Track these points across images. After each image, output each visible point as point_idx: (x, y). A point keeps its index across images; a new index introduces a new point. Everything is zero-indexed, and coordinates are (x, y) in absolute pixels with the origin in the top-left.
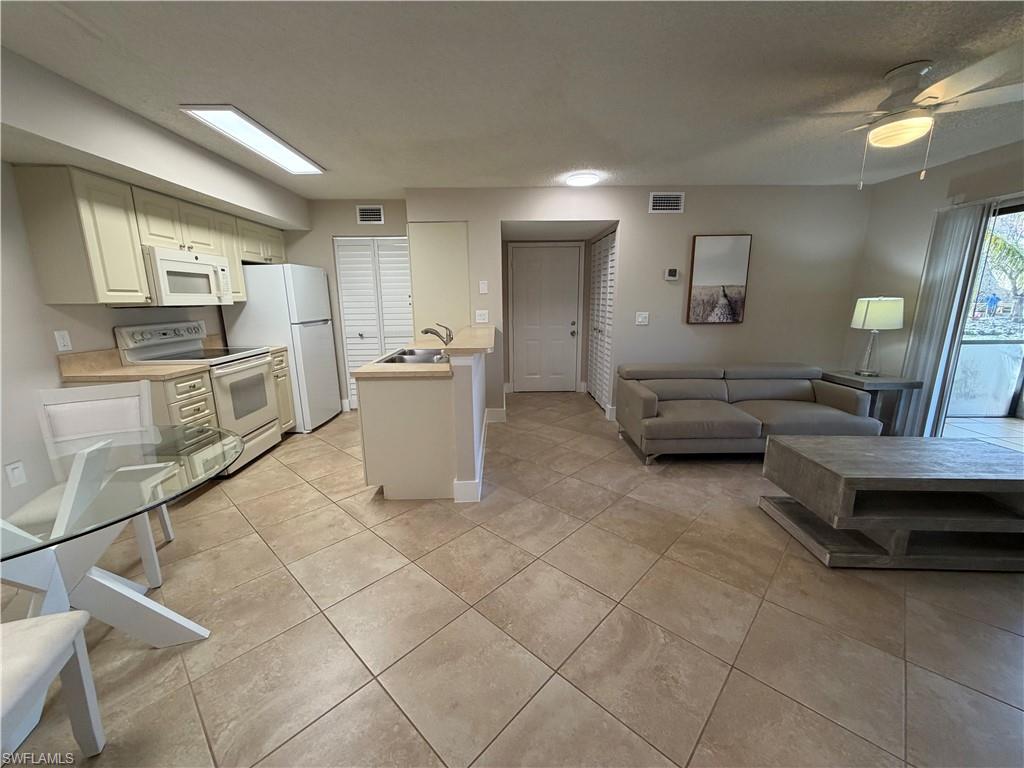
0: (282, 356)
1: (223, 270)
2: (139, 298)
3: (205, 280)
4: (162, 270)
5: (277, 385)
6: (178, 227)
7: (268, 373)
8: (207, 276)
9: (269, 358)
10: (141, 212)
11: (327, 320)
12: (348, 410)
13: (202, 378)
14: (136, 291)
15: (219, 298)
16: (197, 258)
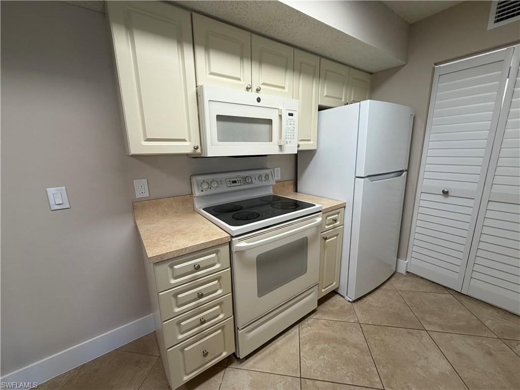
0: (338, 213)
1: (291, 115)
2: (186, 148)
3: (267, 126)
4: (210, 113)
5: (324, 247)
6: (247, 65)
7: (315, 236)
8: (269, 122)
9: (319, 219)
10: (201, 45)
11: (402, 171)
12: (404, 273)
13: (217, 252)
14: (184, 140)
15: (280, 146)
16: (259, 100)
